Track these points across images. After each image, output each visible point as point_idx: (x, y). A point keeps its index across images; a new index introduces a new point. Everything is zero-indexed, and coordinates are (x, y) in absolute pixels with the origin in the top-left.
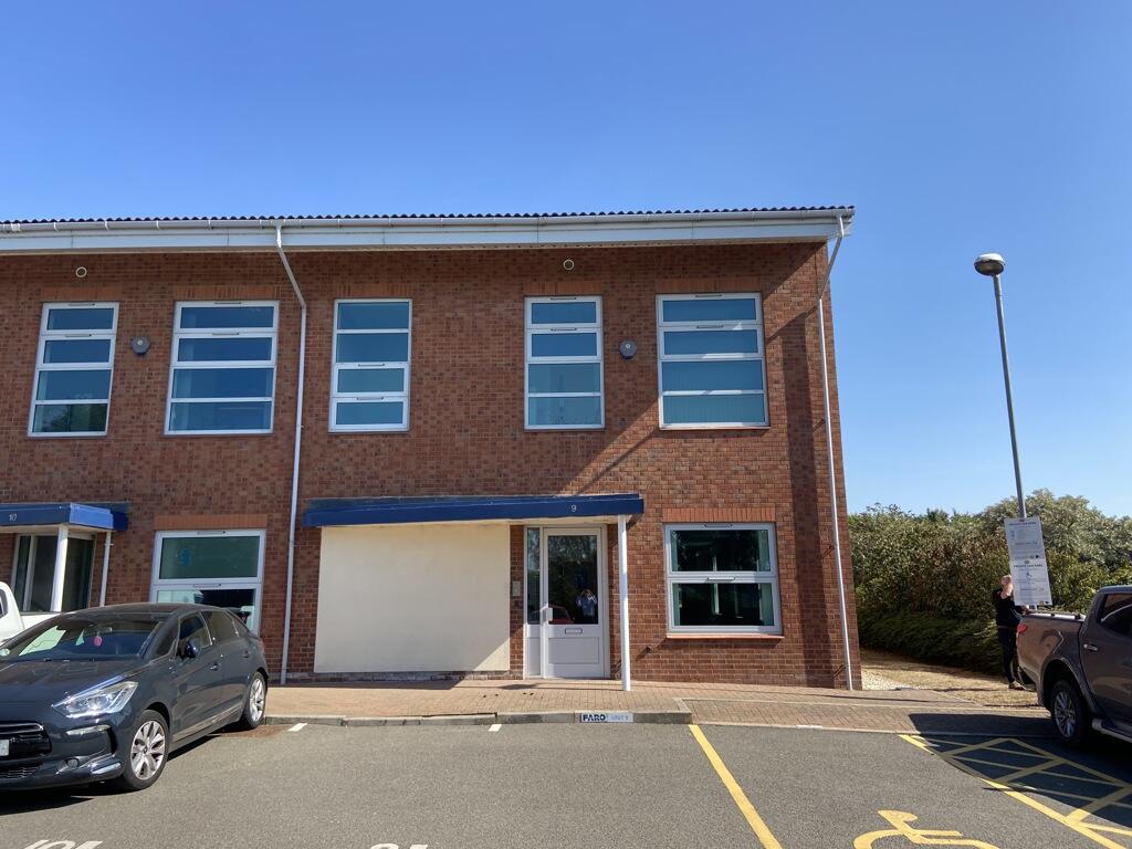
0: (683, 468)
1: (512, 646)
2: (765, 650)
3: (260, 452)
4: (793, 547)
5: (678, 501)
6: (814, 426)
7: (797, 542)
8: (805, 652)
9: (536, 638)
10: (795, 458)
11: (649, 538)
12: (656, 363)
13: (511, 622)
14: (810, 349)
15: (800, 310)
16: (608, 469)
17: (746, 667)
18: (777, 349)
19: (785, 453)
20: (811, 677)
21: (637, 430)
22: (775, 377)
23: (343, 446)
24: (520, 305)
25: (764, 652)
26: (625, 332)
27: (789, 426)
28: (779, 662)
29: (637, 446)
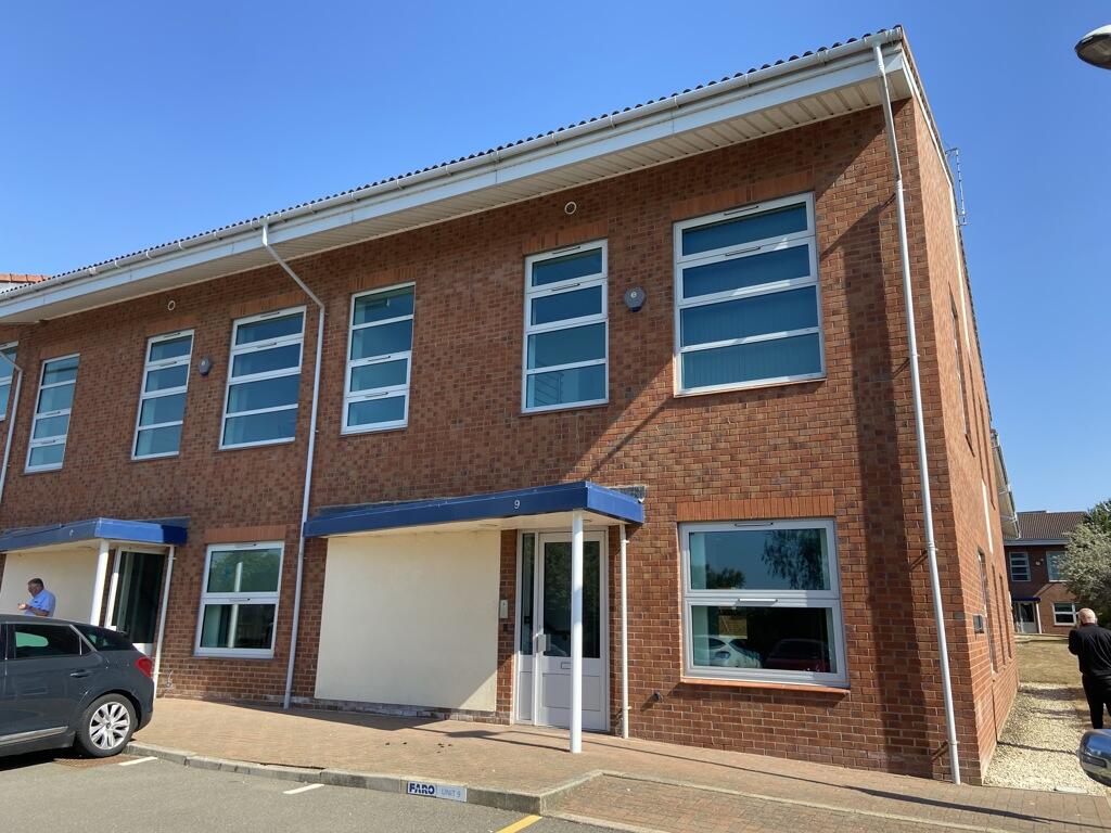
0: (703, 447)
1: (499, 681)
2: (821, 710)
3: (284, 461)
4: (864, 553)
5: (696, 492)
6: (894, 369)
7: (870, 546)
8: (884, 718)
9: (528, 672)
10: (865, 421)
11: (659, 544)
12: (673, 310)
13: (499, 651)
14: (886, 256)
15: (871, 203)
16: (610, 455)
17: (792, 733)
18: (837, 266)
19: (849, 414)
20: (895, 758)
21: (646, 401)
22: (833, 305)
23: (350, 449)
24: (520, 267)
25: (818, 712)
26: (633, 278)
27: (855, 374)
28: (842, 730)
29: (646, 422)
